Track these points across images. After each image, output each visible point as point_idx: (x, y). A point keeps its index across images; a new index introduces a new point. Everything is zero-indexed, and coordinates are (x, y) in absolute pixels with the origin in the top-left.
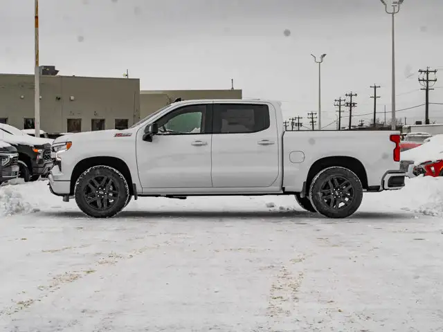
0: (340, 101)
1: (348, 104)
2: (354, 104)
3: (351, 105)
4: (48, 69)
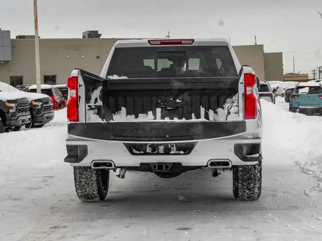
4: (92, 34)
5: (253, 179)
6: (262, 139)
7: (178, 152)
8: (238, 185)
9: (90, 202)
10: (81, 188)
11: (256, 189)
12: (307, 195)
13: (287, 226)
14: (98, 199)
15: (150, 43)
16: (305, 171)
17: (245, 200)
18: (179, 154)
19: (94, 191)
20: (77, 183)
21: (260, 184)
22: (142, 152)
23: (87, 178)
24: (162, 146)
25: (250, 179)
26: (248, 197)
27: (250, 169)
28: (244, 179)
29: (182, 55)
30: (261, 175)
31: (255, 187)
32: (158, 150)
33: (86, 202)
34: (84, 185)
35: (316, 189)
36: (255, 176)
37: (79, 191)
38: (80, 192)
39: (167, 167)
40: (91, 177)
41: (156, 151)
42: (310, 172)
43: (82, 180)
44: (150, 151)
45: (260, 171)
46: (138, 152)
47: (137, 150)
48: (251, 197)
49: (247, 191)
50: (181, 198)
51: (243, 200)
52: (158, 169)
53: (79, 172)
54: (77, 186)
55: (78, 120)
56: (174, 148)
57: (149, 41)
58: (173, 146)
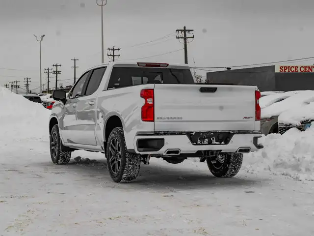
0: (48, 69)
1: (54, 71)
2: (59, 72)
3: (57, 72)
10: (128, 172)
15: (138, 65)
18: (220, 144)
20: (126, 168)
34: (130, 170)
37: (124, 174)
41: (203, 143)
43: (130, 166)
44: (200, 143)
52: (211, 155)
55: (154, 121)
56: (214, 140)
57: (138, 63)
58: (213, 139)
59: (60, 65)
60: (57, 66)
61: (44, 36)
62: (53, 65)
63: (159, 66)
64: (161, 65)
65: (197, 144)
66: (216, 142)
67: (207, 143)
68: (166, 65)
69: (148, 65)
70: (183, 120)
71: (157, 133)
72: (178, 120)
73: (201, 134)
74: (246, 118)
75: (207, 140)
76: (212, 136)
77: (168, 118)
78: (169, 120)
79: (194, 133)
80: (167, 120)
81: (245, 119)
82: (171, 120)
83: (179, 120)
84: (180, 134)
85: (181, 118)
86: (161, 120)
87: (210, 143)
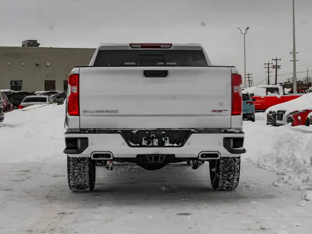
0: (269, 64)
1: (274, 66)
2: (279, 66)
3: (276, 67)
4: (32, 43)
5: (233, 170)
6: (245, 134)
7: (172, 145)
8: (219, 177)
9: (80, 192)
10: (75, 179)
11: (235, 180)
12: (276, 186)
13: (276, 211)
14: (88, 189)
15: (131, 46)
16: (261, 167)
17: (224, 190)
18: (173, 146)
19: (86, 181)
20: (71, 174)
21: (239, 175)
22: (138, 145)
23: (80, 169)
24: (156, 140)
25: (231, 171)
26: (227, 188)
27: (231, 162)
28: (225, 171)
29: (161, 58)
30: (240, 167)
31: (234, 178)
32: (153, 143)
33: (77, 192)
34: (77, 177)
35: (282, 181)
36: (234, 168)
37: (71, 182)
38: (73, 182)
39: (162, 158)
40: (84, 168)
41: (151, 144)
42: (266, 168)
43: (75, 171)
44: (146, 144)
45: (239, 164)
46: (134, 145)
47: (133, 143)
48: (229, 187)
49: (227, 182)
50: (164, 188)
51: (222, 190)
52: (154, 160)
53: (73, 164)
54: (70, 177)
55: (79, 115)
56: (168, 141)
57: (130, 45)
58: (166, 139)
59: (280, 60)
60: (276, 60)
61: (248, 28)
62: (273, 60)
63: (159, 47)
64: (162, 46)
65: (141, 146)
66: (170, 143)
67: (157, 145)
68: (169, 46)
69: (144, 46)
70: (119, 113)
71: (82, 131)
72: (112, 114)
73: (147, 132)
74: (216, 111)
75: (157, 140)
76: (164, 135)
77: (98, 112)
78: (100, 114)
79: (134, 132)
80: (96, 114)
81: (214, 113)
82: (102, 114)
83: (114, 114)
84: (115, 132)
85: (117, 111)
86: (89, 114)
87: (161, 144)
